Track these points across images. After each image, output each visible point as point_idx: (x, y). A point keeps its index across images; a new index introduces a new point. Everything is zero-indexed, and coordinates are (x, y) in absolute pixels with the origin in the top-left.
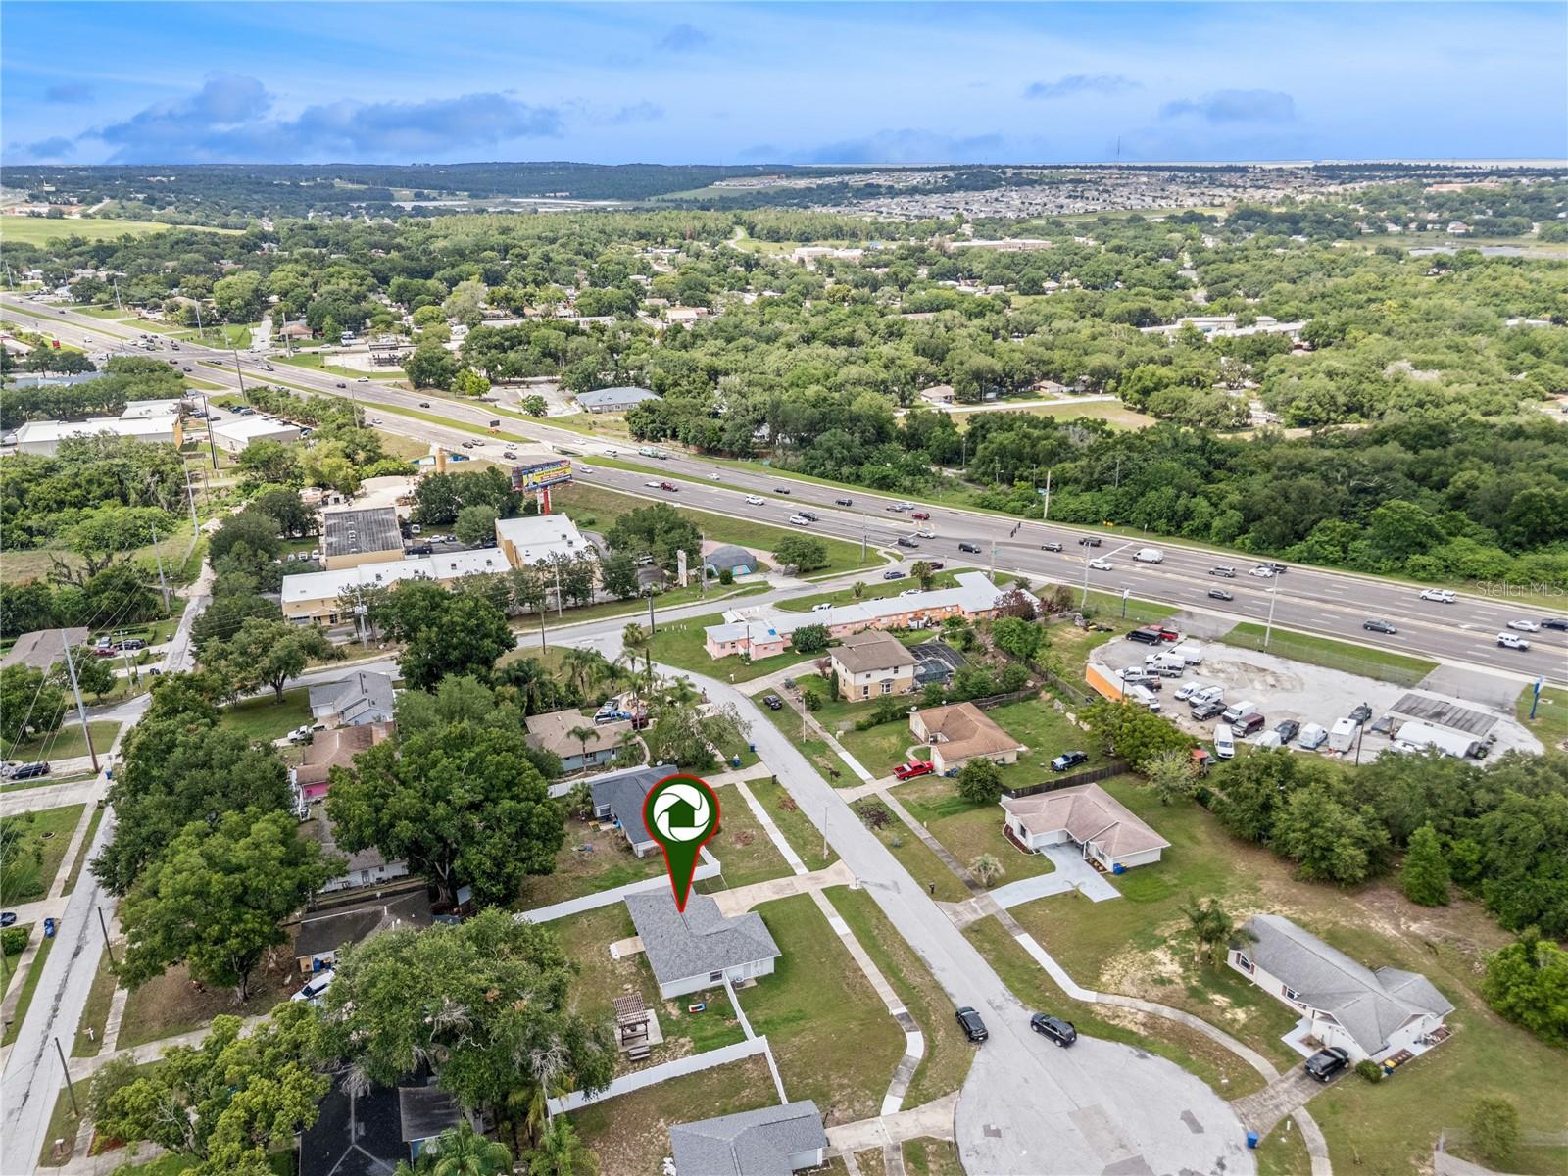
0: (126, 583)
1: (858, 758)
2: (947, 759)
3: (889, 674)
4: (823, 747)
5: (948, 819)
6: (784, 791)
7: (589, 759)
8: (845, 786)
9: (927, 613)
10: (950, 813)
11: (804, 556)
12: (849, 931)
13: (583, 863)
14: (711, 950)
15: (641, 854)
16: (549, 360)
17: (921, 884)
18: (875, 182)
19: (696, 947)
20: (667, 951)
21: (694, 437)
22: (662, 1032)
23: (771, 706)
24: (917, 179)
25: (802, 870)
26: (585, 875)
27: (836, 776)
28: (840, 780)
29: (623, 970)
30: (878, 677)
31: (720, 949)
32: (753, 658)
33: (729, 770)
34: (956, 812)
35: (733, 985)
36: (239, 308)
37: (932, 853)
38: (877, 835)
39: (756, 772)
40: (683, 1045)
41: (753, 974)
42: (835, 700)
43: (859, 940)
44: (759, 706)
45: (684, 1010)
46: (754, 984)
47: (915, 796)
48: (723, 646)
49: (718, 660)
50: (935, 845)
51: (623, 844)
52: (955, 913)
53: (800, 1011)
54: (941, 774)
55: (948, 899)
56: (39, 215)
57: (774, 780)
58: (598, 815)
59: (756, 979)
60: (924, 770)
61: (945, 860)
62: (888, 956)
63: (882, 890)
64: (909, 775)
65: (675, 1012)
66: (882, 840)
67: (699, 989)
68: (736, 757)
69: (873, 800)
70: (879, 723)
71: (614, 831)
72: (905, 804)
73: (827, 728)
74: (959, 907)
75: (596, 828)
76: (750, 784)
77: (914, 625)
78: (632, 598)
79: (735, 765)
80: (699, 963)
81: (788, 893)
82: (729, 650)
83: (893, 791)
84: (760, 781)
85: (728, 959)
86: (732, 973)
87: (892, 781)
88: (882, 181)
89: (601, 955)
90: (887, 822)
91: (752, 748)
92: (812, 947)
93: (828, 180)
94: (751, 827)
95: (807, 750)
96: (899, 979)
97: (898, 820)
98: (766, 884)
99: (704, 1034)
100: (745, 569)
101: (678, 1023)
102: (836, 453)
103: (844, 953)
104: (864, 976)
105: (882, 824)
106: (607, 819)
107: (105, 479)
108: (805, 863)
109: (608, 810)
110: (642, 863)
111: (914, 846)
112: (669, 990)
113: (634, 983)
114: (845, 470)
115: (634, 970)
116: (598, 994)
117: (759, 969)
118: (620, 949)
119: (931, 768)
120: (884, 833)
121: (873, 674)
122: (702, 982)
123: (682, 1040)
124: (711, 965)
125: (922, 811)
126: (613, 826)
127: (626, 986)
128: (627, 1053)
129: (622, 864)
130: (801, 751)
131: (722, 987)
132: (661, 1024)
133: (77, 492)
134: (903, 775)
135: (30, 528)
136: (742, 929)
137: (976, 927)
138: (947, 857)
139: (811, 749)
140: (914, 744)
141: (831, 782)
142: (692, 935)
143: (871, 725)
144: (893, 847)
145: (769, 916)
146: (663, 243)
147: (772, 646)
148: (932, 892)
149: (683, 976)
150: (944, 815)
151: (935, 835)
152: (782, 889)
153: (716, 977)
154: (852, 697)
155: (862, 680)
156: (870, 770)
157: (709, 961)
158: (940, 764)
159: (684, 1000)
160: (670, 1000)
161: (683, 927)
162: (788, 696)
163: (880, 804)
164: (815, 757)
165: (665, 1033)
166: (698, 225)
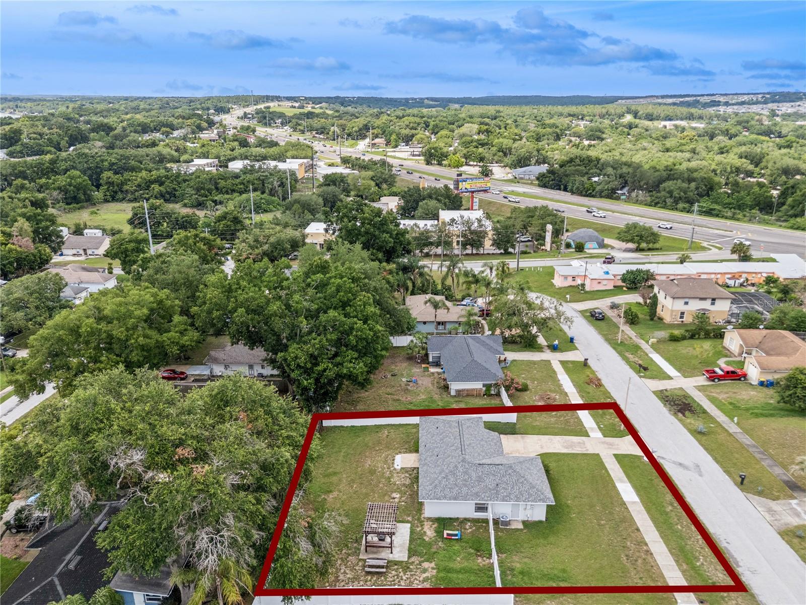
0: (234, 218)
1: (668, 359)
2: (764, 369)
3: (706, 305)
4: (636, 348)
5: (762, 420)
6: (593, 372)
7: (441, 327)
8: (652, 377)
9: (744, 276)
10: (763, 415)
11: (641, 237)
12: (636, 499)
13: (406, 391)
14: (480, 479)
15: (453, 393)
16: (501, 154)
17: (728, 472)
18: (717, 100)
19: (466, 473)
20: (438, 470)
21: (578, 188)
22: (410, 550)
23: (596, 318)
24: (746, 98)
25: (596, 434)
26: (403, 399)
27: (644, 369)
28: (648, 373)
29: (397, 480)
30: (695, 306)
31: (490, 482)
32: (587, 288)
33: (548, 351)
34: (772, 415)
35: (496, 522)
36: (356, 132)
37: (743, 447)
38: (680, 420)
39: (570, 356)
40: (425, 571)
41: (522, 516)
42: (652, 319)
43: (648, 511)
44: (585, 317)
45: (439, 533)
46: (521, 526)
47: (725, 396)
48: (566, 277)
49: (560, 288)
50: (746, 440)
51: (443, 383)
52: (770, 511)
53: (564, 571)
54: (755, 382)
55: (760, 494)
56: (294, 107)
57: (585, 363)
58: (431, 360)
59: (524, 522)
60: (735, 376)
61: (758, 456)
62: (681, 537)
63: (681, 469)
64: (720, 378)
65: (429, 532)
66: (685, 426)
67: (462, 515)
68: (556, 342)
69: (680, 393)
70: (692, 337)
71: (439, 373)
72: (713, 400)
73: (642, 336)
74: (775, 505)
75: (426, 369)
76: (562, 362)
77: (731, 283)
78: (510, 253)
79: (554, 348)
80: (465, 490)
81: (577, 450)
82: (569, 282)
83: (701, 388)
84: (573, 362)
85: (496, 493)
86: (499, 509)
87: (702, 380)
88: (722, 99)
89: (386, 462)
90: (692, 411)
91: (572, 340)
92: (592, 506)
93: (687, 99)
94: (554, 391)
95: (620, 348)
96: (694, 568)
97: (705, 412)
98: (557, 439)
99: (451, 565)
100: (595, 245)
101: (430, 545)
102: (676, 194)
103: (627, 520)
104: (648, 552)
105: (687, 413)
106: (437, 364)
107: (256, 182)
108: (599, 428)
109: (439, 357)
110: (452, 400)
111: (722, 437)
112: (432, 509)
113: (403, 494)
114: (681, 205)
115: (408, 482)
116: (367, 495)
117: (529, 512)
118: (403, 460)
119: (745, 376)
120: (688, 421)
121: (691, 302)
122: (465, 510)
123: (426, 565)
124: (477, 495)
125: (732, 409)
126: (439, 370)
127: (394, 495)
128: (365, 561)
129: (436, 397)
130: (614, 348)
131: (486, 521)
132: (412, 540)
133: (242, 186)
134: (713, 377)
135: (216, 200)
136: (518, 468)
137: (799, 533)
138: (760, 453)
139: (622, 348)
140: (726, 356)
141: (638, 372)
142: (464, 460)
143: (684, 338)
144: (698, 434)
145: (552, 465)
146: (582, 119)
147: (605, 282)
148: (742, 482)
149: (445, 498)
150: (757, 415)
151: (746, 431)
152: (572, 445)
153: (481, 508)
154: (668, 319)
155: (679, 305)
156: (679, 369)
157: (476, 490)
158: (754, 373)
159: (443, 523)
160: (429, 519)
161: (459, 451)
162: (610, 314)
163: (687, 396)
164: (627, 354)
165: (412, 552)
166: (604, 111)
